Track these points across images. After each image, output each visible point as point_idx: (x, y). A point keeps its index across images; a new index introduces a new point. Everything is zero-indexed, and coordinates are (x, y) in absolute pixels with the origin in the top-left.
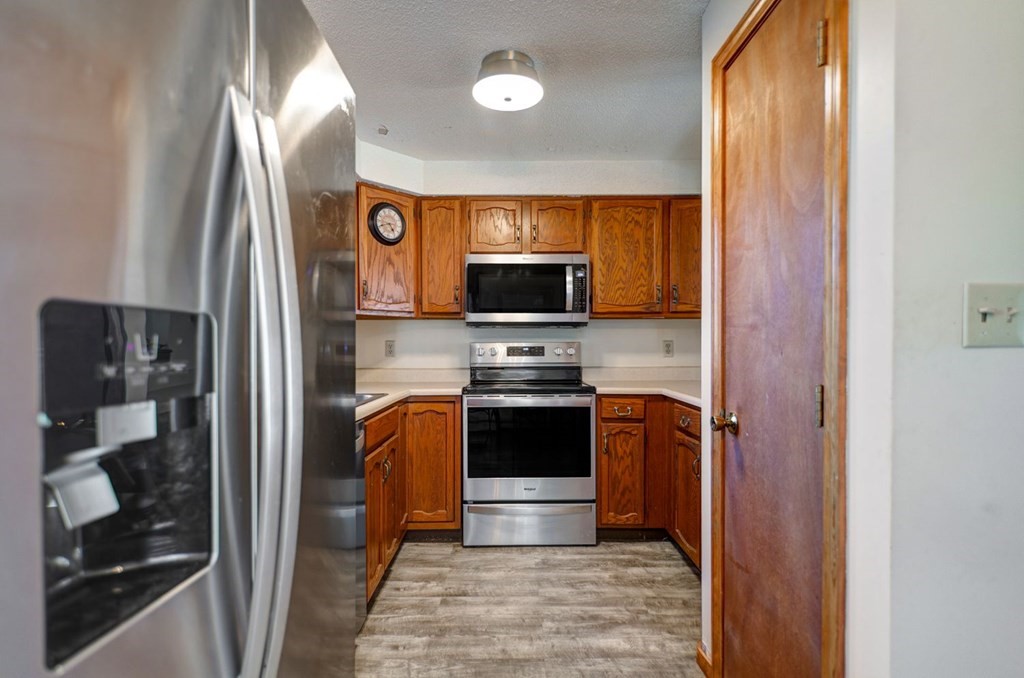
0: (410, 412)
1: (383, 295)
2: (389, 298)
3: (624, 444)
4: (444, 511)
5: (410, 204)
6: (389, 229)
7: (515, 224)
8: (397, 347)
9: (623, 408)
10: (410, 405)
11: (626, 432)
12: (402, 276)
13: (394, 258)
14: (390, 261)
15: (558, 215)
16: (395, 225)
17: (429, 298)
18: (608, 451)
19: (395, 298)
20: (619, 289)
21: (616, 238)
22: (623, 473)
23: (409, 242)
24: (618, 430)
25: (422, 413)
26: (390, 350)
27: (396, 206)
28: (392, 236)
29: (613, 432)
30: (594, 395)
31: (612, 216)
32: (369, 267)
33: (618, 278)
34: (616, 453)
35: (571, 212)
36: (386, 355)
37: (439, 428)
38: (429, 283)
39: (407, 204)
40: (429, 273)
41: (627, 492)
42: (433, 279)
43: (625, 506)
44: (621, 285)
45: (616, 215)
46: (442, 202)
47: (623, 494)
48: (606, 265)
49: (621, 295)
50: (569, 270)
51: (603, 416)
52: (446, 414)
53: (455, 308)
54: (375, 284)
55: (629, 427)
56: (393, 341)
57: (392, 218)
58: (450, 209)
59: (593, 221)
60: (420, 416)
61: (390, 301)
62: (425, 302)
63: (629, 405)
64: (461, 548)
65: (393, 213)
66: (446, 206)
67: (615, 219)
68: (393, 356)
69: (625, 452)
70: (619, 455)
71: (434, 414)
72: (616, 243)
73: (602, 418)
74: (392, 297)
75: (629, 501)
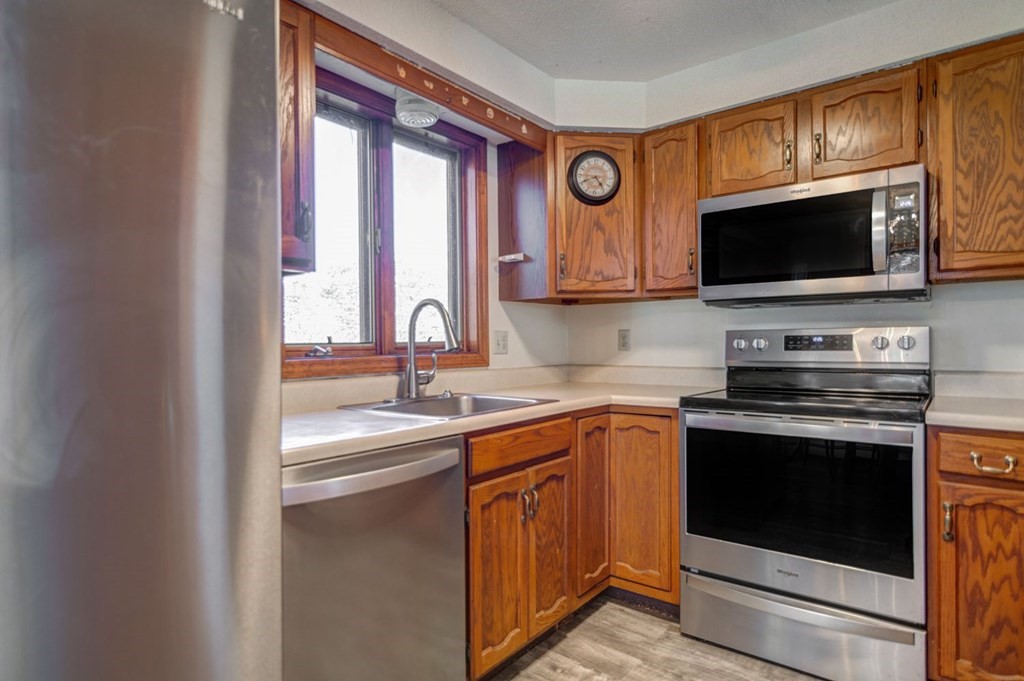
0: (613, 427)
1: (588, 271)
2: (596, 274)
3: (997, 530)
4: (656, 573)
5: (629, 147)
6: (596, 183)
7: (783, 141)
8: (632, 338)
9: (994, 457)
10: (612, 416)
11: (1002, 508)
12: (616, 243)
13: (604, 220)
14: (598, 226)
15: (864, 107)
16: (605, 177)
17: (655, 268)
18: (954, 537)
19: (605, 274)
20: (1005, 220)
21: (999, 119)
22: (995, 588)
23: (627, 198)
24: (980, 500)
25: (628, 429)
26: (624, 343)
27: (608, 152)
28: (599, 193)
29: (968, 502)
30: (921, 426)
31: (988, 80)
32: (568, 237)
33: (1003, 199)
34: (977, 547)
35: (892, 97)
36: (619, 349)
37: (650, 452)
38: (655, 248)
39: (622, 147)
40: (654, 235)
41: (1006, 630)
42: (660, 243)
43: (999, 656)
44: (1012, 211)
45: (995, 77)
46: (671, 132)
47: (996, 630)
48: (973, 177)
49: (1010, 231)
50: (878, 200)
51: (942, 468)
52: (658, 433)
53: (689, 282)
54: (577, 257)
55: (1012, 498)
56: (628, 330)
57: (601, 169)
58: (681, 140)
59: (941, 102)
60: (625, 433)
61: (600, 278)
62: (649, 276)
63: (1008, 451)
64: (676, 634)
65: (601, 162)
66: (676, 136)
67: (995, 85)
68: (627, 350)
69: (999, 546)
70: (986, 552)
71: (643, 433)
72: (998, 130)
73: (941, 472)
74: (601, 273)
75: (1011, 649)
